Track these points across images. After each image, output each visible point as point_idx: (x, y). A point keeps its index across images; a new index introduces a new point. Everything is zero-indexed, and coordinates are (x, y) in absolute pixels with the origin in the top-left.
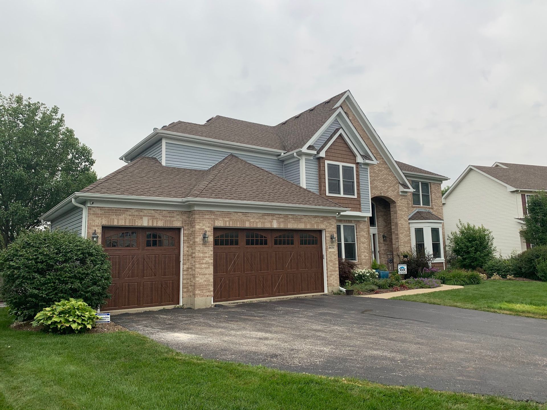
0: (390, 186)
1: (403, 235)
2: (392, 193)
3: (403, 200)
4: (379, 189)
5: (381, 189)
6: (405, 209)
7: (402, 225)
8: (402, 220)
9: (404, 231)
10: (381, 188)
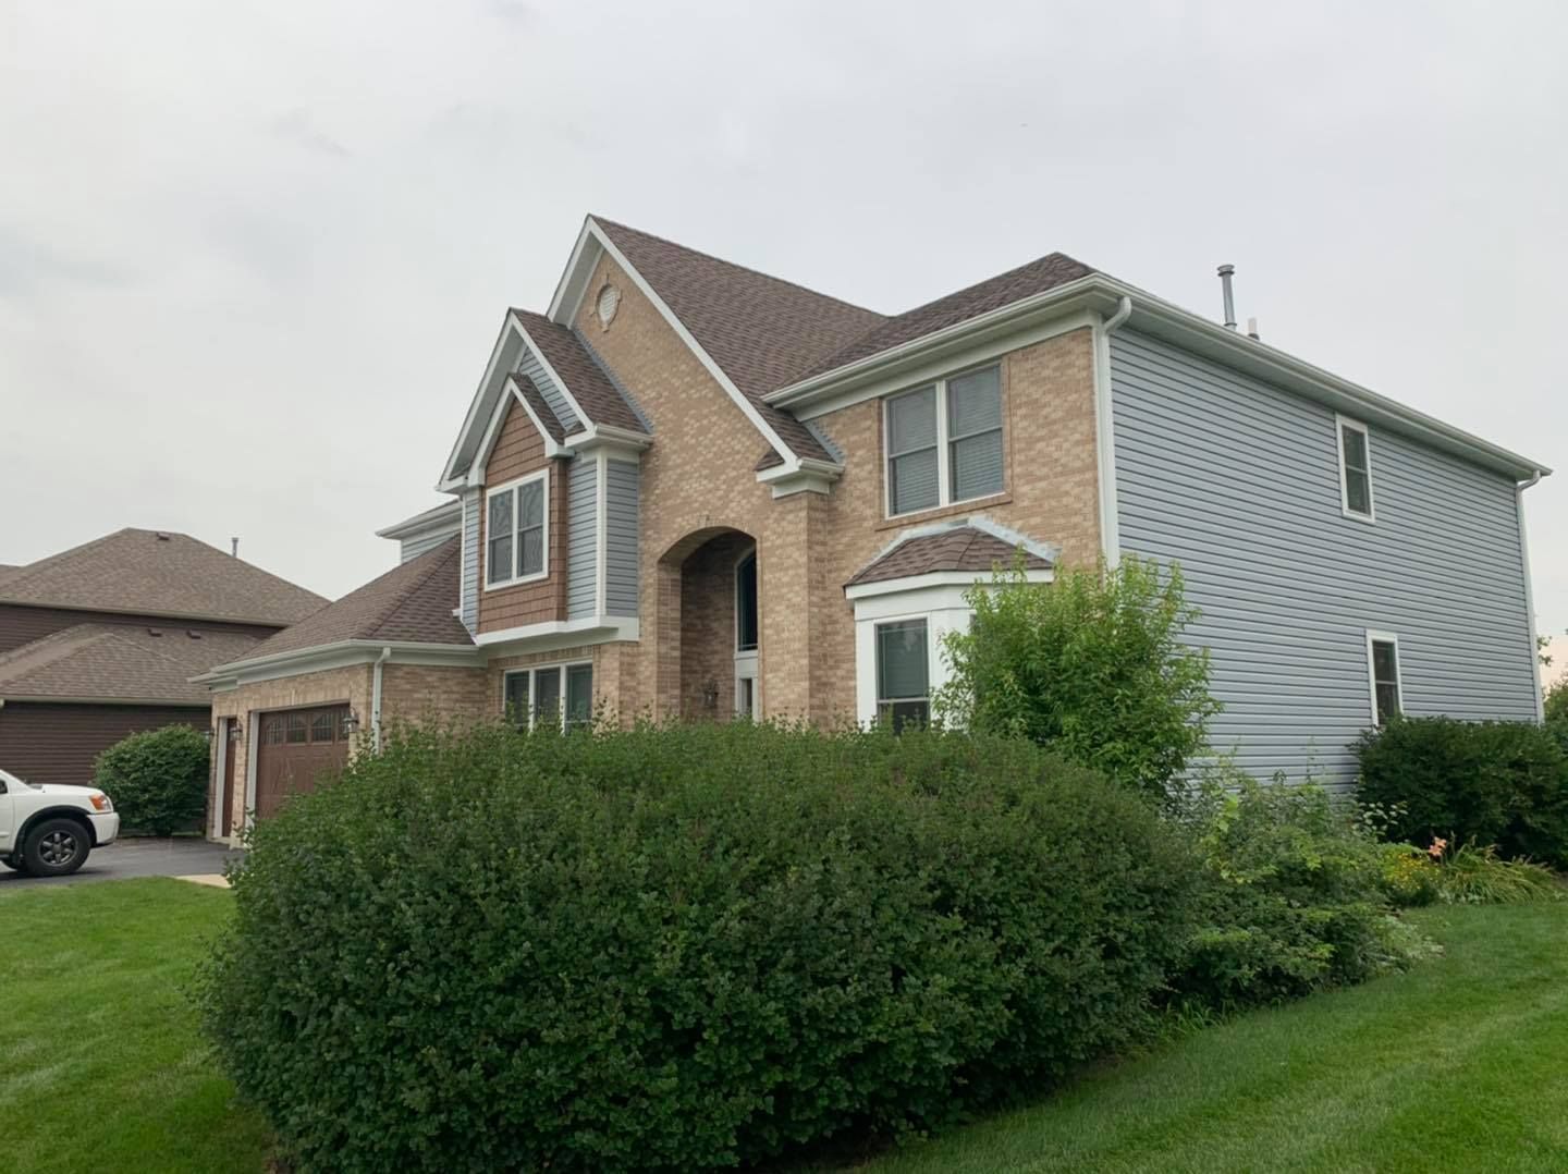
0: (736, 480)
1: (782, 675)
2: (744, 502)
3: (790, 517)
4: (696, 505)
5: (702, 504)
6: (796, 555)
7: (778, 633)
8: (777, 608)
9: (787, 657)
10: (701, 499)
